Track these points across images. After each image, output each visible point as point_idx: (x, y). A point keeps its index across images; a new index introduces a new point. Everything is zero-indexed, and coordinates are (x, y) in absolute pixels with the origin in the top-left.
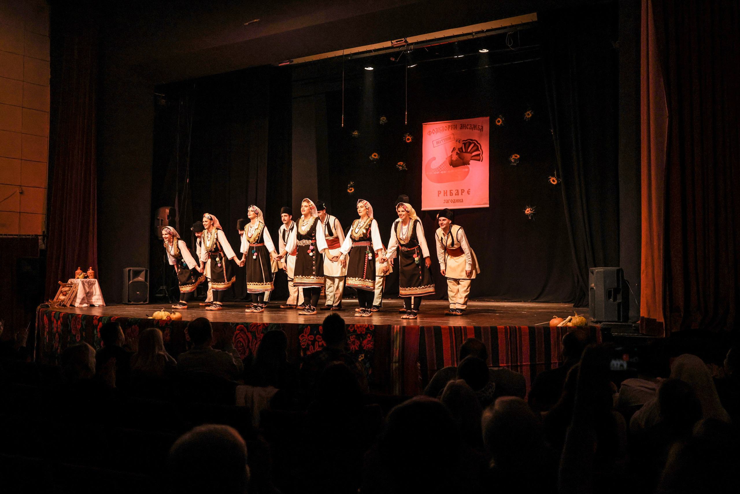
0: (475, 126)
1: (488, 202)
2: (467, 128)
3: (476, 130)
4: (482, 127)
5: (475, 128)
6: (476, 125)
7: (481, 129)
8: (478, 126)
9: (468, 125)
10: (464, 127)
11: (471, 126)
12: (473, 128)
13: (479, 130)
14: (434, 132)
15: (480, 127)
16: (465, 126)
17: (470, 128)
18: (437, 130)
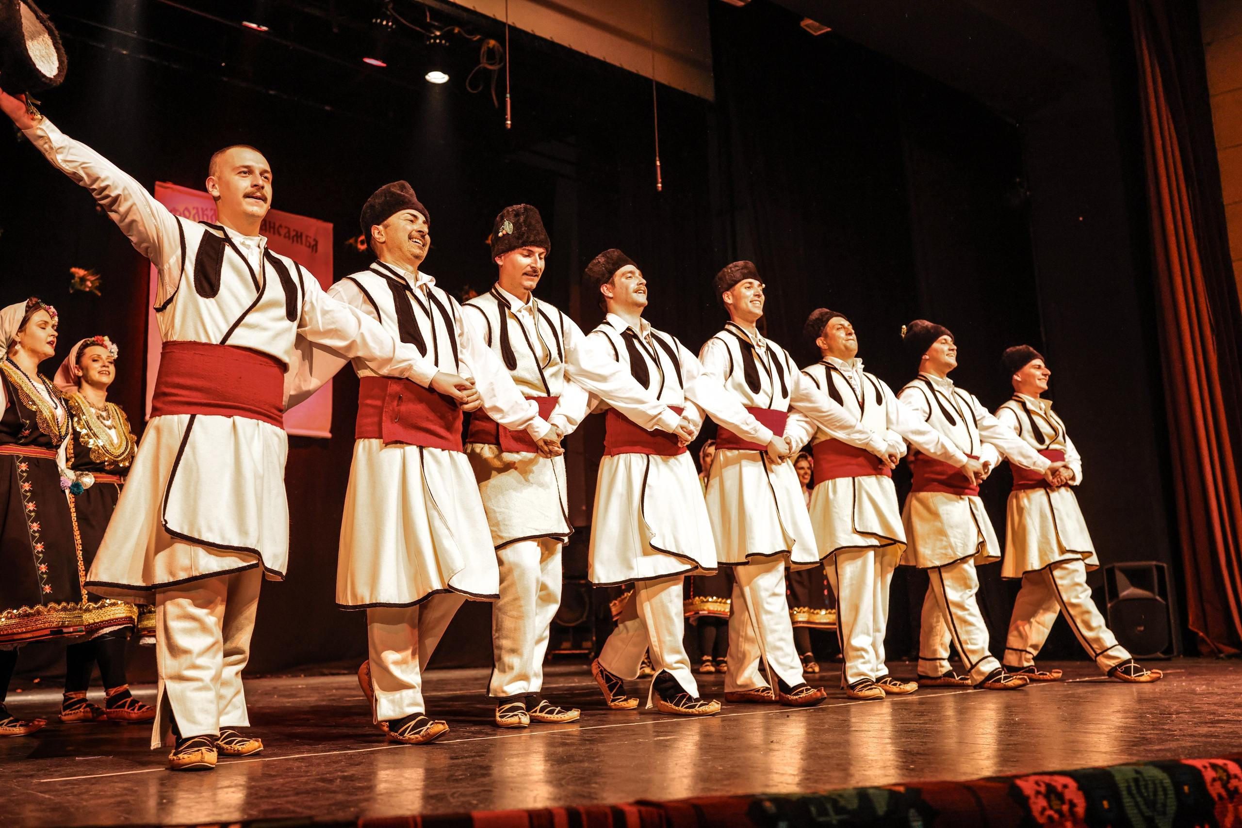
0: (299, 234)
1: (329, 426)
2: (280, 234)
3: (302, 243)
4: (317, 242)
5: (299, 239)
6: (301, 234)
7: (313, 246)
8: (307, 236)
9: (281, 226)
10: (270, 227)
11: (289, 232)
12: (295, 239)
13: (309, 247)
14: (187, 213)
15: (313, 243)
16: (272, 225)
17: (287, 235)
18: (198, 212)
